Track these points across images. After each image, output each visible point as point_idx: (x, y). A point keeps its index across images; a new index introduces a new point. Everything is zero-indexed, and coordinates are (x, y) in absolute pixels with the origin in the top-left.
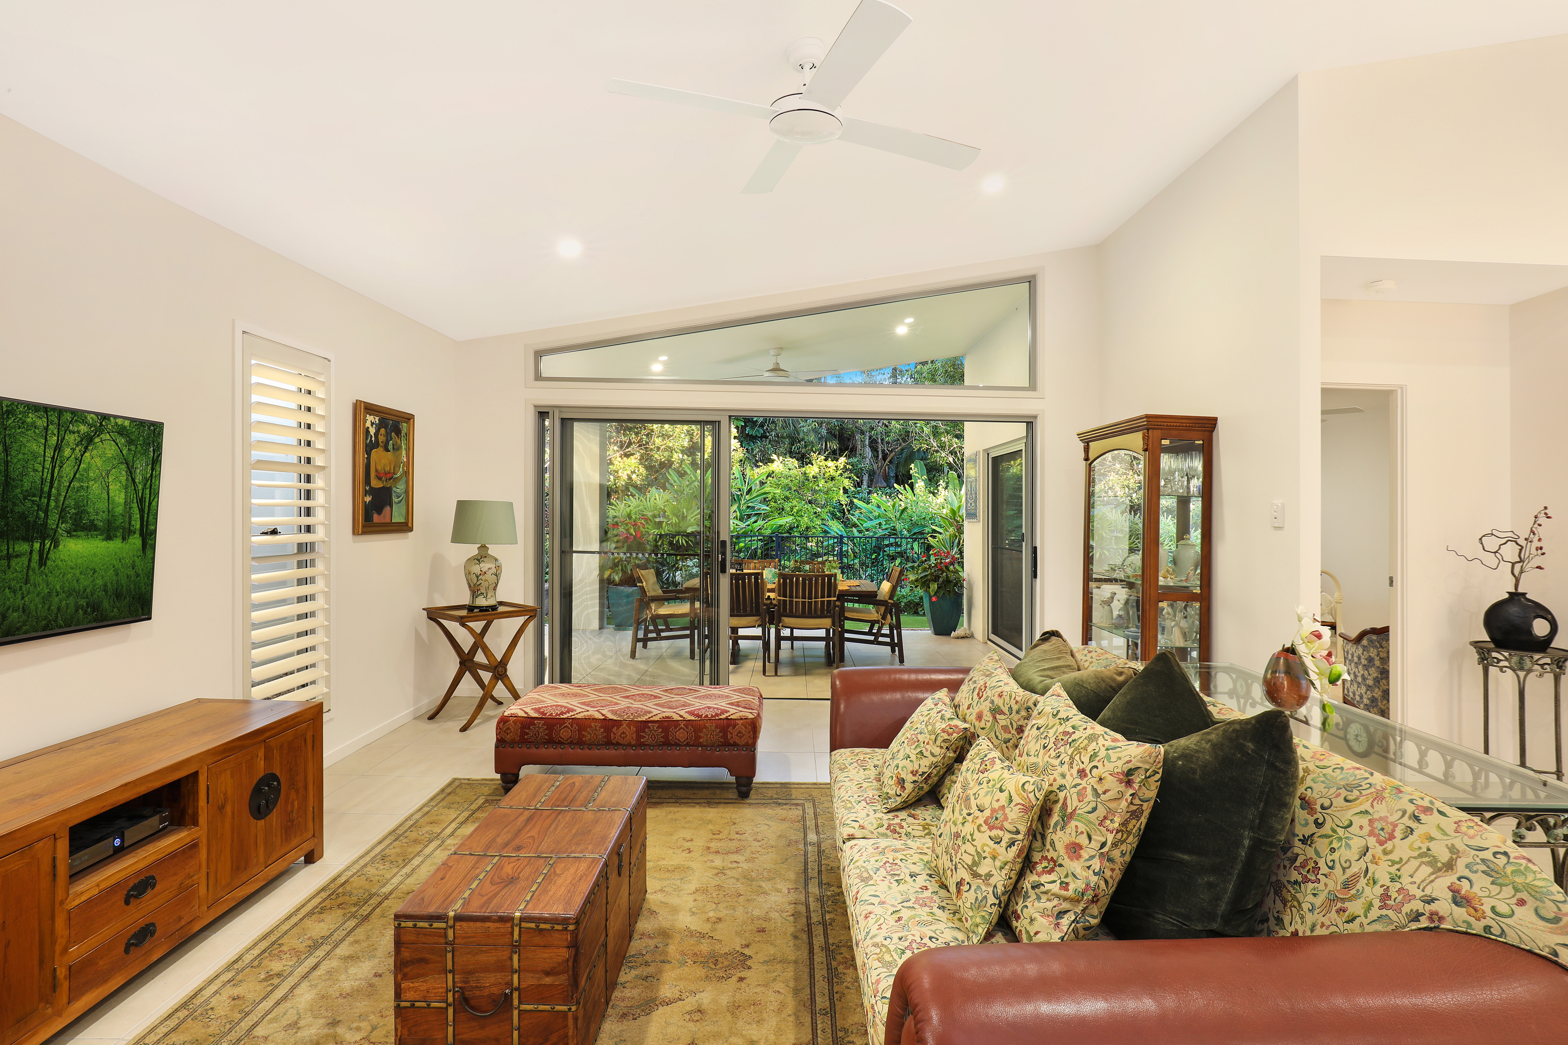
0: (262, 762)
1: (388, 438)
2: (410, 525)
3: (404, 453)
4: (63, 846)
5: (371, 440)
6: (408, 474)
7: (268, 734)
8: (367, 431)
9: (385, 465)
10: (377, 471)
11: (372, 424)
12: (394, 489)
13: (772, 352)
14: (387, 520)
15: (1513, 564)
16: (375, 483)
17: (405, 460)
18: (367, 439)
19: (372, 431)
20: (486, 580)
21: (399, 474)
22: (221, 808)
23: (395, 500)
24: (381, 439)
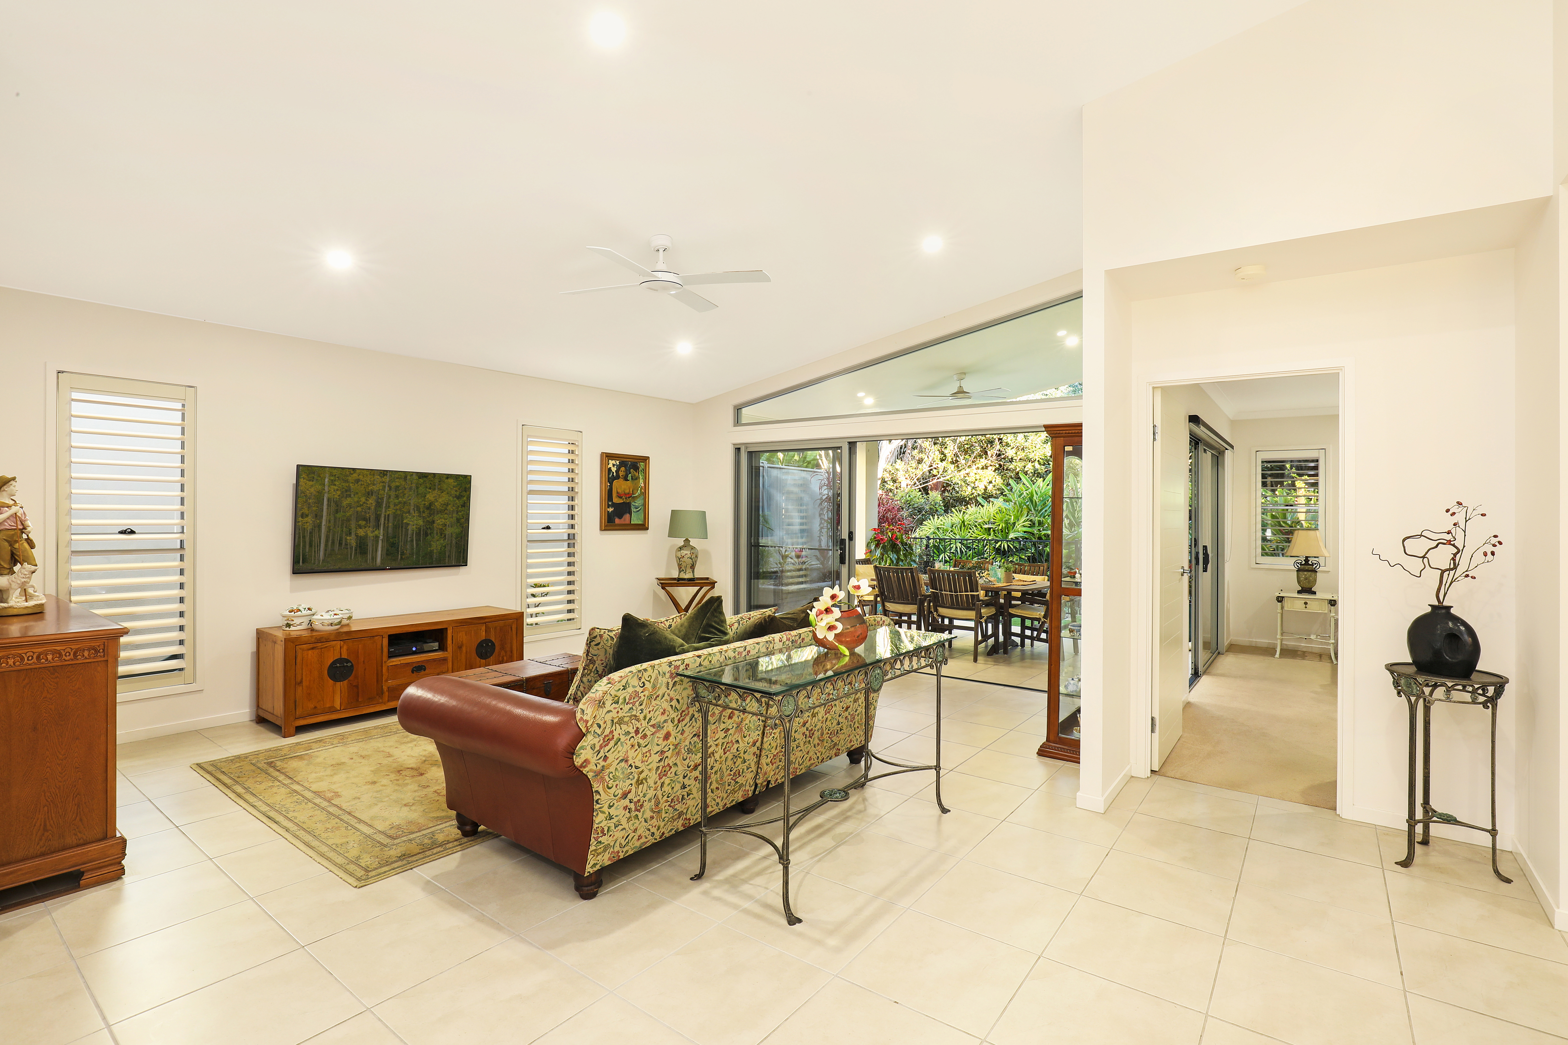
0: (484, 633)
1: (627, 473)
2: (647, 526)
3: (641, 481)
4: (386, 642)
5: (613, 475)
6: (645, 494)
7: (487, 620)
8: (610, 469)
9: (625, 489)
10: (617, 493)
11: (614, 465)
12: (633, 503)
13: (955, 377)
14: (627, 522)
15: (1443, 572)
16: (616, 500)
17: (643, 485)
18: (609, 474)
19: (614, 469)
20: (684, 562)
21: (637, 494)
22: (460, 647)
23: (633, 510)
24: (621, 474)
